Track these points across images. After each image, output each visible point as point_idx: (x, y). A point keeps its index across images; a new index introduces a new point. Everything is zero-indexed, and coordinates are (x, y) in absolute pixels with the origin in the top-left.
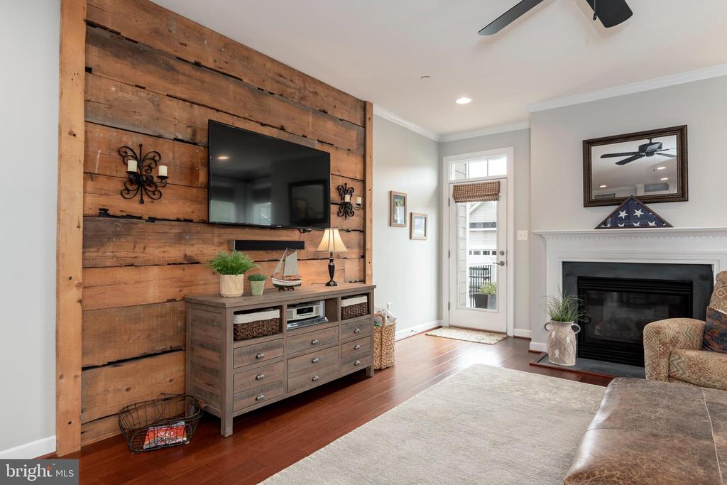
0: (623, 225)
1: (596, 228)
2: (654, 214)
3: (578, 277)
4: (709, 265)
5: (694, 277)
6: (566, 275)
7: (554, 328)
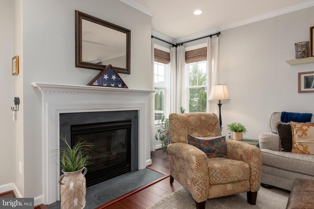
0: (106, 85)
1: (87, 85)
2: (121, 79)
3: (71, 125)
4: (137, 111)
5: (132, 117)
6: (62, 125)
7: (70, 179)
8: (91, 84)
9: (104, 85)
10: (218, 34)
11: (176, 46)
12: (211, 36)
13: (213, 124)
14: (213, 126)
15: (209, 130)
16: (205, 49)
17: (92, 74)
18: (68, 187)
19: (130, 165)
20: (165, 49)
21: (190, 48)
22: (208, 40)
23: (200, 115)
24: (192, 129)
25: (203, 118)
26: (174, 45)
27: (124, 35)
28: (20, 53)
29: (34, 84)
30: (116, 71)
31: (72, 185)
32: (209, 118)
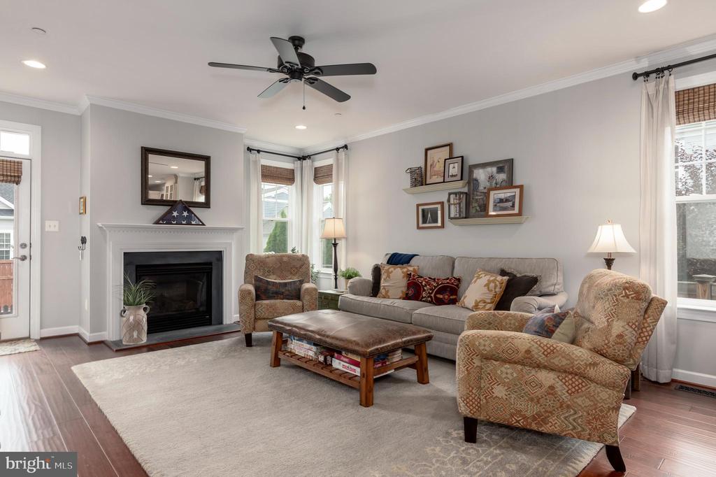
0: (175, 223)
1: (153, 224)
2: (195, 215)
3: (137, 265)
4: (221, 251)
5: (213, 259)
6: (126, 265)
7: (131, 313)
8: (157, 223)
9: (183, 222)
10: (346, 147)
11: (304, 158)
12: (338, 149)
13: (298, 266)
14: (297, 268)
15: (291, 273)
16: (330, 167)
17: (160, 211)
18: (128, 319)
19: (211, 317)
20: (286, 164)
21: (320, 162)
22: (334, 154)
23: (282, 256)
24: (269, 272)
25: (285, 259)
26: (299, 159)
27: (202, 163)
28: (87, 193)
29: (100, 225)
30: (188, 206)
31: (132, 318)
32: (294, 260)
